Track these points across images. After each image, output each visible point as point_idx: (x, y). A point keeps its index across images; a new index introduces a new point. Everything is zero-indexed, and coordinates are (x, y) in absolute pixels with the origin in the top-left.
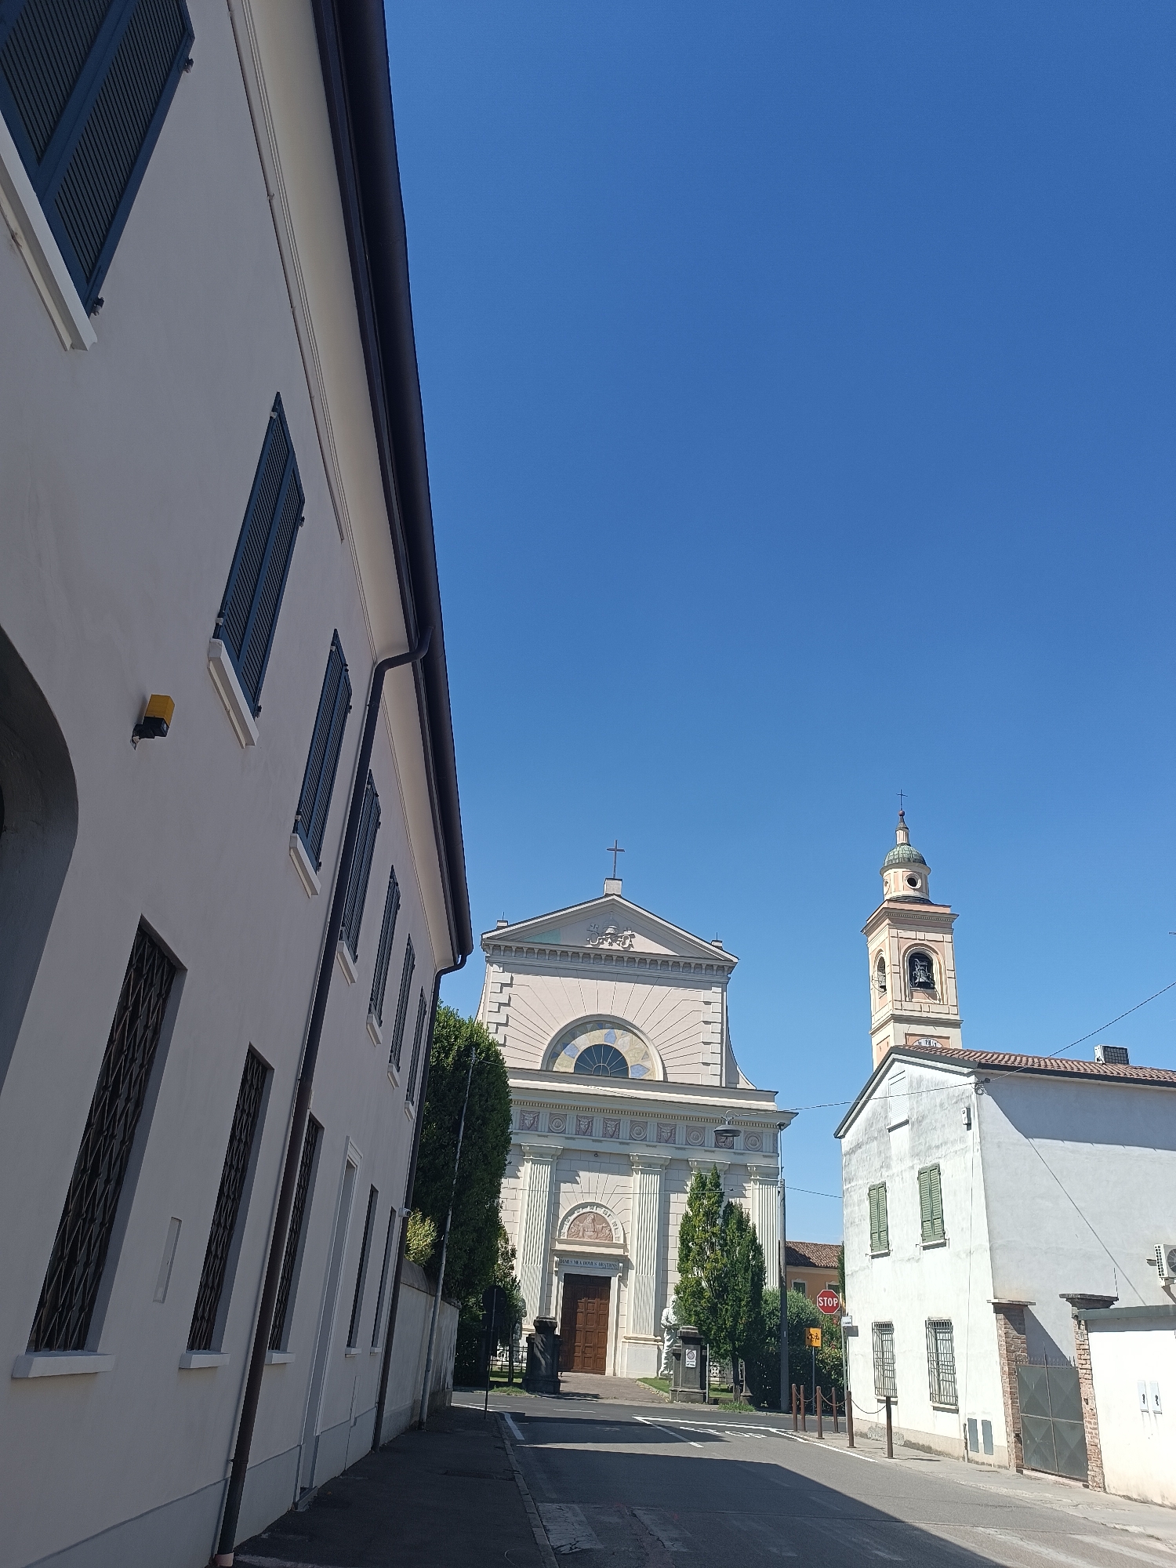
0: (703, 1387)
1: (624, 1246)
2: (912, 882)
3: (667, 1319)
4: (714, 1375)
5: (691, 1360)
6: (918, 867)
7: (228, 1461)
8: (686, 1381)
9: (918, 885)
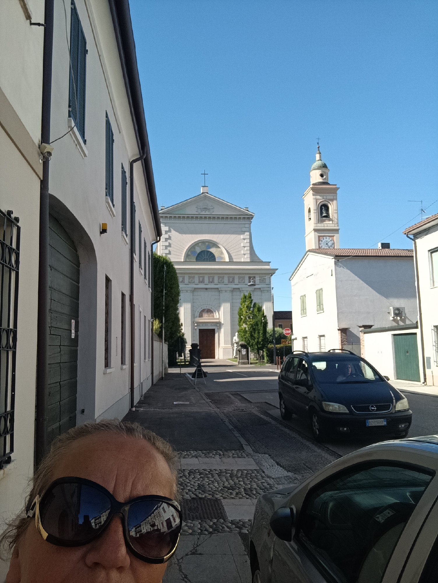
0: (248, 359)
1: (219, 319)
2: (322, 176)
3: (235, 340)
4: (252, 356)
5: (244, 352)
6: (324, 169)
7: (129, 388)
8: (242, 359)
9: (325, 177)
